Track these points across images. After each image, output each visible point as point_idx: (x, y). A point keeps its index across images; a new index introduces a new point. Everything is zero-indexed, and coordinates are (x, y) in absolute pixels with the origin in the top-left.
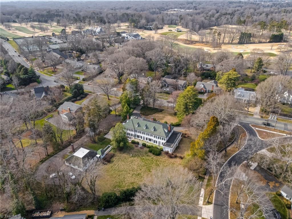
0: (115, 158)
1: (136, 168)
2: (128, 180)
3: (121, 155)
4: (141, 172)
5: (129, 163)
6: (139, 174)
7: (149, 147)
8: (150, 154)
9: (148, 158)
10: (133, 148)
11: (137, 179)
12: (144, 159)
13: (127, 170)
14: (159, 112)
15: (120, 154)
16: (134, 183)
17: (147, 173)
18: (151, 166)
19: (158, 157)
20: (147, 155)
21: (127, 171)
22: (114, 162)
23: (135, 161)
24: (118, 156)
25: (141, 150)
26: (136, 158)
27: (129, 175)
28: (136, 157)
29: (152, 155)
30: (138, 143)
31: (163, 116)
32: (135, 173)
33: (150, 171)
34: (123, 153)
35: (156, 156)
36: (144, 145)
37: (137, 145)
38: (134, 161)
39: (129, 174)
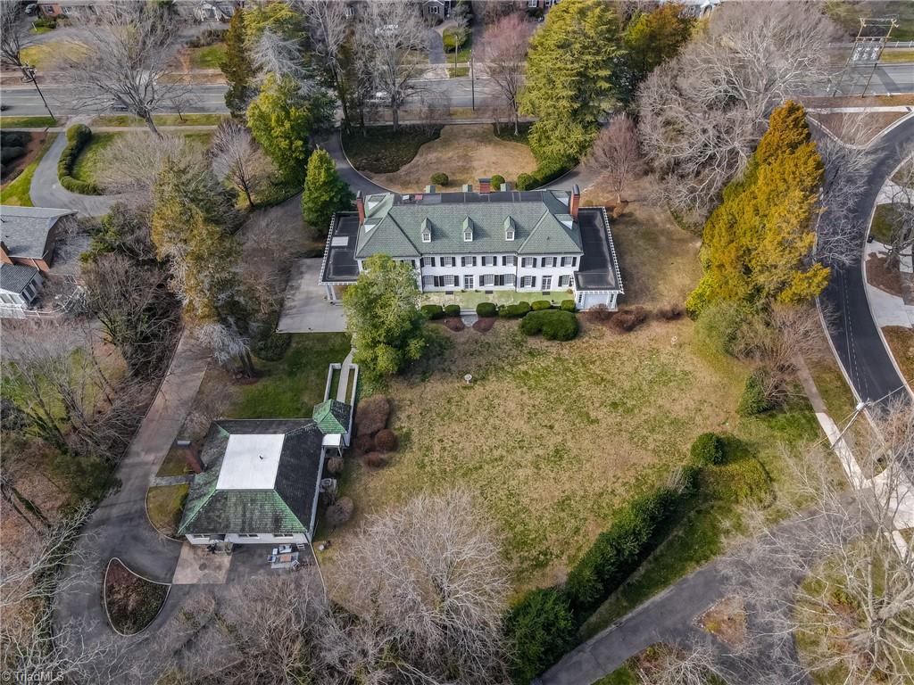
0: (403, 416)
1: (526, 429)
2: (536, 496)
3: (417, 391)
4: (560, 438)
5: (480, 418)
6: (557, 451)
7: (513, 313)
8: (534, 343)
9: (541, 363)
10: (448, 338)
11: (565, 477)
12: (526, 373)
13: (496, 453)
14: (429, 140)
15: (412, 386)
16: (568, 498)
17: (588, 435)
18: (580, 395)
19: (576, 343)
20: (530, 353)
21: (501, 458)
22: (414, 438)
23: (498, 397)
24: (412, 403)
25: (488, 338)
26: (492, 385)
27: (521, 473)
28: (492, 378)
29: (547, 343)
30: (455, 312)
31: (461, 152)
32: (541, 452)
33: (592, 422)
34: (423, 380)
35: (567, 344)
36: (489, 313)
37: (453, 321)
38: (496, 401)
39: (519, 466)
